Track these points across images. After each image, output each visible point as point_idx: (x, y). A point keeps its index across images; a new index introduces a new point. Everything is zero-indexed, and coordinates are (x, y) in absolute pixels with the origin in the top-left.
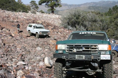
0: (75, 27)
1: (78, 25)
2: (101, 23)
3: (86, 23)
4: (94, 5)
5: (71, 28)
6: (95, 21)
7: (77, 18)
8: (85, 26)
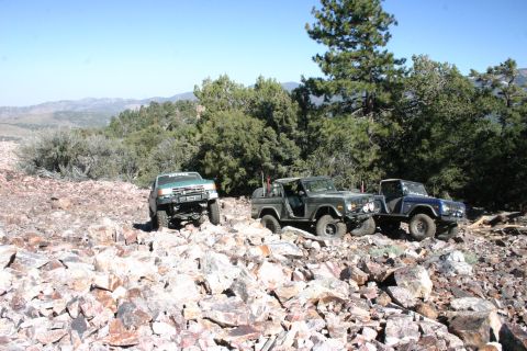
0: (59, 170)
1: (66, 165)
2: (119, 158)
3: (85, 160)
4: (68, 108)
5: (48, 174)
6: (106, 154)
7: (62, 149)
8: (83, 168)
